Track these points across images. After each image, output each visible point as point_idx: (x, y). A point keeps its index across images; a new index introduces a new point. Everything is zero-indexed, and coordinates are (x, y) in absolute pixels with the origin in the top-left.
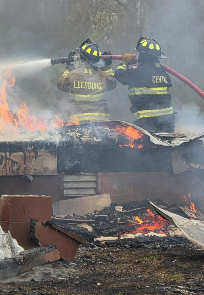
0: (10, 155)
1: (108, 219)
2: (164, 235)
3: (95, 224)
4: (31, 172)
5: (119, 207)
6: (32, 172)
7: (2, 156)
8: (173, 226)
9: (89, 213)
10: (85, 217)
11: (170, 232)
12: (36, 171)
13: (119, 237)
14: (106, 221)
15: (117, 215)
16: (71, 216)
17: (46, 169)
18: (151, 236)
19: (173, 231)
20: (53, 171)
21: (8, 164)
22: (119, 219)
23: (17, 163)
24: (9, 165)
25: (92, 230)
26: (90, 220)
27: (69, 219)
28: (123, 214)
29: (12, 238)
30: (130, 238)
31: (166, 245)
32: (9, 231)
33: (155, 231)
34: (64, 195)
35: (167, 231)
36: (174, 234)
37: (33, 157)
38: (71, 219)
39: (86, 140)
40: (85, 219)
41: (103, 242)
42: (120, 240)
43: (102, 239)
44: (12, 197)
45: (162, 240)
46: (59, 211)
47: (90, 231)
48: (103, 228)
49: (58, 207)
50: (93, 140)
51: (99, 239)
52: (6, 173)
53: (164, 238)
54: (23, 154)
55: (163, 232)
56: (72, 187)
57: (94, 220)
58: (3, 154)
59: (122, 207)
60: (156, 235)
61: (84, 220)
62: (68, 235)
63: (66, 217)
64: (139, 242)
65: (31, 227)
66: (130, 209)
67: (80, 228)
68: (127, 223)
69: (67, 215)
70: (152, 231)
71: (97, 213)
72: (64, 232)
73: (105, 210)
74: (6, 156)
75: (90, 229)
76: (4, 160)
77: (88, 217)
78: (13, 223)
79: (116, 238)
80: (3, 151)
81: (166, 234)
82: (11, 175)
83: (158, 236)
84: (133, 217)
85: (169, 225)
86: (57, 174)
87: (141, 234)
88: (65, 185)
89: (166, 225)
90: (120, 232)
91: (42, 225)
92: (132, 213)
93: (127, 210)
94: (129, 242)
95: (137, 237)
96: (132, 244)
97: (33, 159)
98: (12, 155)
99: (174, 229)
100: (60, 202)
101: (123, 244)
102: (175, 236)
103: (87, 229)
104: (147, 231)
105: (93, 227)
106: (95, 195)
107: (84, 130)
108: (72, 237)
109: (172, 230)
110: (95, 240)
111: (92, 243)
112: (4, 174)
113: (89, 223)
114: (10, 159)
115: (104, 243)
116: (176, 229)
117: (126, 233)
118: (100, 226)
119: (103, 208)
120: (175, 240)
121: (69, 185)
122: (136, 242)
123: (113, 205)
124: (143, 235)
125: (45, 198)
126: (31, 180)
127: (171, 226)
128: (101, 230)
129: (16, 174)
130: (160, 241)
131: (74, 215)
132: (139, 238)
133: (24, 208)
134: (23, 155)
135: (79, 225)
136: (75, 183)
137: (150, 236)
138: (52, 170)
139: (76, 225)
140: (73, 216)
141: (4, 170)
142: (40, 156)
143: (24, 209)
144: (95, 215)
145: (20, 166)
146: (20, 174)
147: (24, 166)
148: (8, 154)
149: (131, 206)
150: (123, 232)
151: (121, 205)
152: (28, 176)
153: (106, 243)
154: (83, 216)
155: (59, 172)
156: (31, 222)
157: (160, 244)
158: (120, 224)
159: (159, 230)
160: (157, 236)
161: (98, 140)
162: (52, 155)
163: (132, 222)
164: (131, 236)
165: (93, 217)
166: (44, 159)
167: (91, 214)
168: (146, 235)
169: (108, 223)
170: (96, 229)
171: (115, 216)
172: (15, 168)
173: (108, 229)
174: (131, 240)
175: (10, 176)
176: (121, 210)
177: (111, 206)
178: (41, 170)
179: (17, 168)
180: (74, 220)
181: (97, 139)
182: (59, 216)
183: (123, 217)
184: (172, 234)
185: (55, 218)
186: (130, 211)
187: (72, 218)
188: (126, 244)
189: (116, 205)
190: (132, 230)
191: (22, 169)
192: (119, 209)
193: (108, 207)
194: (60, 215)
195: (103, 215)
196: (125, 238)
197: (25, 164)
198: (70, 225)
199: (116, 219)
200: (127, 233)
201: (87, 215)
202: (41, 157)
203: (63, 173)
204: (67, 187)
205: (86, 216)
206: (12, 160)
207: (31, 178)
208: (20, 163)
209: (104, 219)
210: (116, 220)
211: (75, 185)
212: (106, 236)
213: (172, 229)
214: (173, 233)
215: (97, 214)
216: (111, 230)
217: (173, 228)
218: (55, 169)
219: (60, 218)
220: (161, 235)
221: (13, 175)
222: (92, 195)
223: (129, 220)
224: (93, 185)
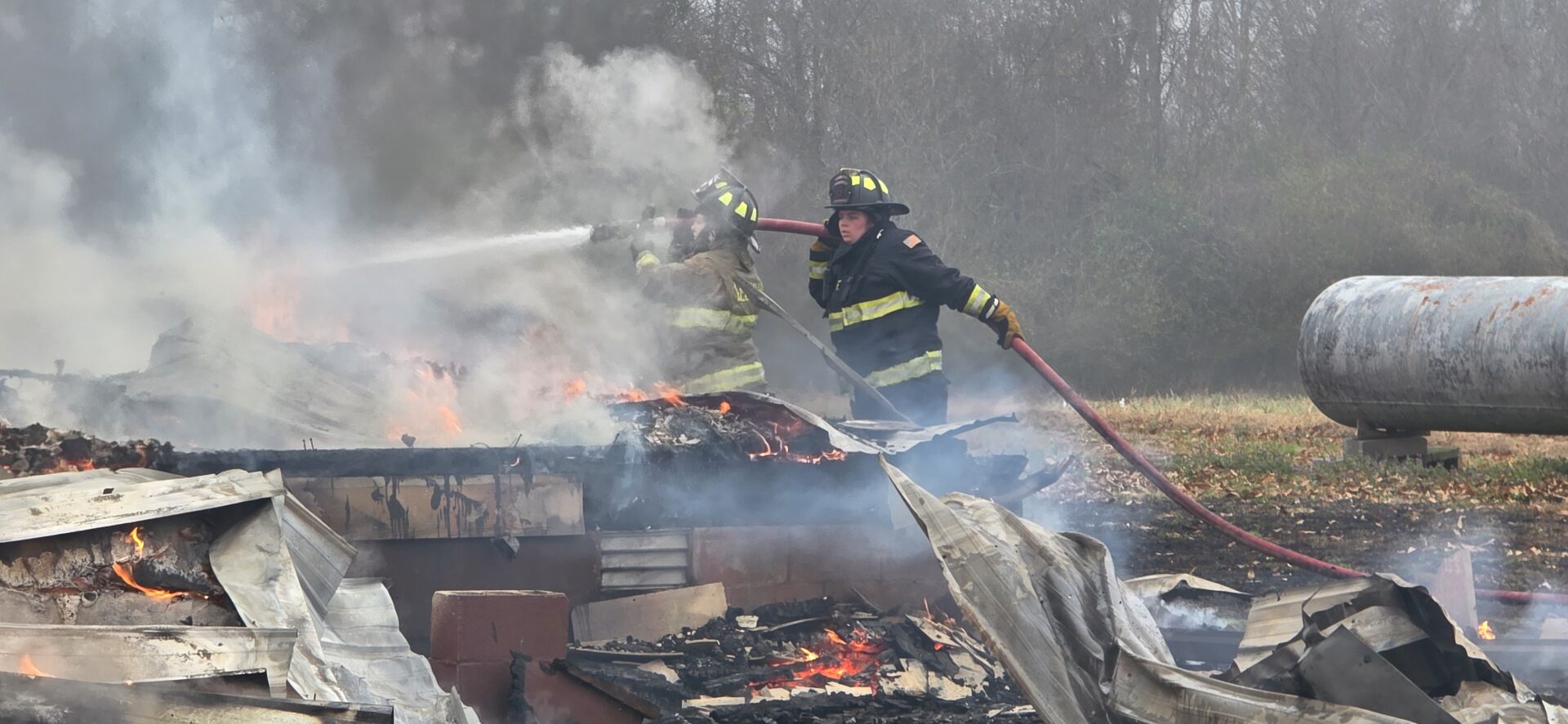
0: (460, 483)
1: (718, 649)
2: (866, 691)
3: (686, 664)
4: (515, 528)
5: (749, 618)
6: (518, 529)
7: (437, 487)
8: (891, 667)
9: (669, 635)
10: (660, 645)
11: (883, 683)
12: (528, 526)
13: (748, 696)
14: (714, 656)
15: (744, 639)
16: (622, 644)
17: (555, 520)
18: (833, 693)
19: (892, 679)
20: (573, 526)
21: (454, 508)
22: (748, 649)
23: (477, 504)
24: (457, 510)
25: (678, 678)
26: (672, 653)
27: (614, 652)
28: (759, 636)
29: (463, 706)
30: (778, 701)
31: (873, 717)
32: (454, 689)
33: (842, 681)
34: (602, 587)
35: (877, 679)
36: (895, 688)
37: (519, 488)
38: (622, 652)
39: (659, 442)
40: (659, 650)
41: (706, 711)
42: (752, 704)
43: (703, 702)
44: (462, 598)
45: (861, 703)
46: (589, 630)
47: (673, 682)
48: (707, 674)
49: (587, 621)
50: (678, 441)
51: (694, 703)
52: (449, 532)
53: (866, 699)
54: (494, 481)
55: (866, 682)
56: (623, 565)
57: (682, 654)
58: (441, 482)
59: (756, 618)
60: (847, 690)
61: (657, 654)
62: (612, 695)
63: (608, 646)
64: (800, 711)
65: (515, 676)
66: (776, 623)
67: (646, 675)
68: (770, 660)
69: (610, 641)
70: (835, 680)
71: (689, 633)
72: (600, 688)
73: (711, 627)
74: (447, 484)
75: (671, 676)
76: (443, 496)
77: (667, 644)
78: (466, 664)
79: (741, 700)
80: (438, 474)
81: (872, 688)
82: (462, 536)
83: (851, 695)
84: (784, 644)
85: (881, 663)
86: (584, 533)
87: (806, 690)
88: (605, 562)
89: (873, 665)
90: (751, 684)
91: (543, 668)
92: (782, 634)
93: (769, 626)
94: (775, 709)
95: (797, 696)
96: (781, 716)
97: (520, 493)
98: (464, 483)
99: (893, 675)
100: (592, 605)
101: (759, 716)
102: (895, 692)
103: (663, 677)
104: (821, 681)
105: (680, 672)
106: (685, 586)
107: (656, 416)
108: (621, 699)
109: (889, 678)
110: (685, 705)
111: (677, 715)
112: (444, 535)
113: (669, 662)
114: (458, 495)
115: (708, 713)
116: (899, 673)
117: (766, 687)
118: (698, 669)
119: (706, 622)
120: (896, 702)
121: (615, 562)
122: (792, 711)
123: (732, 613)
124: (811, 691)
125: (550, 597)
126: (516, 550)
127: (885, 667)
128: (702, 679)
129: (474, 534)
130: (856, 706)
131: (630, 639)
132: (801, 698)
133: (493, 624)
134: (492, 484)
135: (643, 668)
136: (629, 555)
137: (829, 694)
138: (569, 522)
139: (636, 667)
140: (626, 643)
141: (442, 523)
142: (538, 485)
143: (494, 629)
144: (685, 639)
145: (486, 513)
146: (485, 534)
147: (496, 512)
148: (453, 481)
149: (781, 613)
150: (761, 683)
151: (754, 613)
152: (506, 538)
153: (713, 714)
154: (653, 642)
155: (589, 525)
156: (514, 661)
157: (858, 714)
158: (751, 663)
159: (853, 677)
160: (847, 693)
161: (691, 442)
162: (570, 482)
163: (783, 656)
164: (779, 694)
165: (679, 645)
166: (548, 493)
167: (674, 637)
168: (820, 691)
169: (719, 661)
170: (688, 676)
171: (738, 641)
172: (473, 518)
173: (718, 676)
174: (779, 706)
175: (459, 538)
176: (755, 625)
177: (727, 614)
178: (541, 524)
179: (477, 517)
180: (628, 653)
181: (690, 438)
182: (590, 644)
183: (759, 644)
184: (888, 687)
185: (580, 649)
186: (776, 628)
187: (622, 647)
188: (765, 715)
189: (741, 613)
190: (784, 677)
191: (490, 521)
192: (749, 622)
193: (719, 618)
194: (591, 640)
195: (705, 640)
196: (764, 700)
197: (498, 507)
198: (619, 665)
199: (739, 649)
200: (770, 688)
201: (664, 640)
202: (540, 489)
203: (598, 528)
204: (610, 567)
205: (660, 642)
206: (464, 498)
207: (515, 545)
208: (484, 506)
209: (708, 650)
210: (739, 652)
211: (631, 562)
212: (714, 695)
213: (889, 675)
214: (891, 685)
215: (691, 638)
216: (729, 680)
217: (891, 672)
218: (577, 520)
219: (593, 648)
220: (859, 691)
221: (467, 536)
222: (676, 586)
223: (775, 652)
224: (678, 561)
